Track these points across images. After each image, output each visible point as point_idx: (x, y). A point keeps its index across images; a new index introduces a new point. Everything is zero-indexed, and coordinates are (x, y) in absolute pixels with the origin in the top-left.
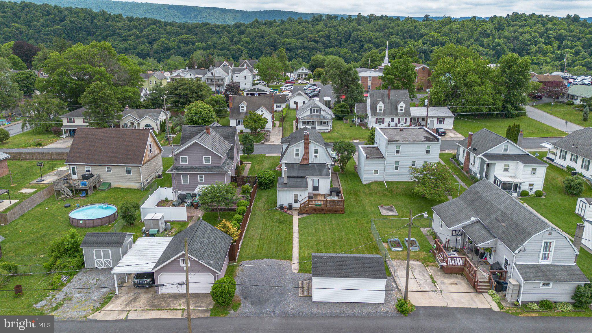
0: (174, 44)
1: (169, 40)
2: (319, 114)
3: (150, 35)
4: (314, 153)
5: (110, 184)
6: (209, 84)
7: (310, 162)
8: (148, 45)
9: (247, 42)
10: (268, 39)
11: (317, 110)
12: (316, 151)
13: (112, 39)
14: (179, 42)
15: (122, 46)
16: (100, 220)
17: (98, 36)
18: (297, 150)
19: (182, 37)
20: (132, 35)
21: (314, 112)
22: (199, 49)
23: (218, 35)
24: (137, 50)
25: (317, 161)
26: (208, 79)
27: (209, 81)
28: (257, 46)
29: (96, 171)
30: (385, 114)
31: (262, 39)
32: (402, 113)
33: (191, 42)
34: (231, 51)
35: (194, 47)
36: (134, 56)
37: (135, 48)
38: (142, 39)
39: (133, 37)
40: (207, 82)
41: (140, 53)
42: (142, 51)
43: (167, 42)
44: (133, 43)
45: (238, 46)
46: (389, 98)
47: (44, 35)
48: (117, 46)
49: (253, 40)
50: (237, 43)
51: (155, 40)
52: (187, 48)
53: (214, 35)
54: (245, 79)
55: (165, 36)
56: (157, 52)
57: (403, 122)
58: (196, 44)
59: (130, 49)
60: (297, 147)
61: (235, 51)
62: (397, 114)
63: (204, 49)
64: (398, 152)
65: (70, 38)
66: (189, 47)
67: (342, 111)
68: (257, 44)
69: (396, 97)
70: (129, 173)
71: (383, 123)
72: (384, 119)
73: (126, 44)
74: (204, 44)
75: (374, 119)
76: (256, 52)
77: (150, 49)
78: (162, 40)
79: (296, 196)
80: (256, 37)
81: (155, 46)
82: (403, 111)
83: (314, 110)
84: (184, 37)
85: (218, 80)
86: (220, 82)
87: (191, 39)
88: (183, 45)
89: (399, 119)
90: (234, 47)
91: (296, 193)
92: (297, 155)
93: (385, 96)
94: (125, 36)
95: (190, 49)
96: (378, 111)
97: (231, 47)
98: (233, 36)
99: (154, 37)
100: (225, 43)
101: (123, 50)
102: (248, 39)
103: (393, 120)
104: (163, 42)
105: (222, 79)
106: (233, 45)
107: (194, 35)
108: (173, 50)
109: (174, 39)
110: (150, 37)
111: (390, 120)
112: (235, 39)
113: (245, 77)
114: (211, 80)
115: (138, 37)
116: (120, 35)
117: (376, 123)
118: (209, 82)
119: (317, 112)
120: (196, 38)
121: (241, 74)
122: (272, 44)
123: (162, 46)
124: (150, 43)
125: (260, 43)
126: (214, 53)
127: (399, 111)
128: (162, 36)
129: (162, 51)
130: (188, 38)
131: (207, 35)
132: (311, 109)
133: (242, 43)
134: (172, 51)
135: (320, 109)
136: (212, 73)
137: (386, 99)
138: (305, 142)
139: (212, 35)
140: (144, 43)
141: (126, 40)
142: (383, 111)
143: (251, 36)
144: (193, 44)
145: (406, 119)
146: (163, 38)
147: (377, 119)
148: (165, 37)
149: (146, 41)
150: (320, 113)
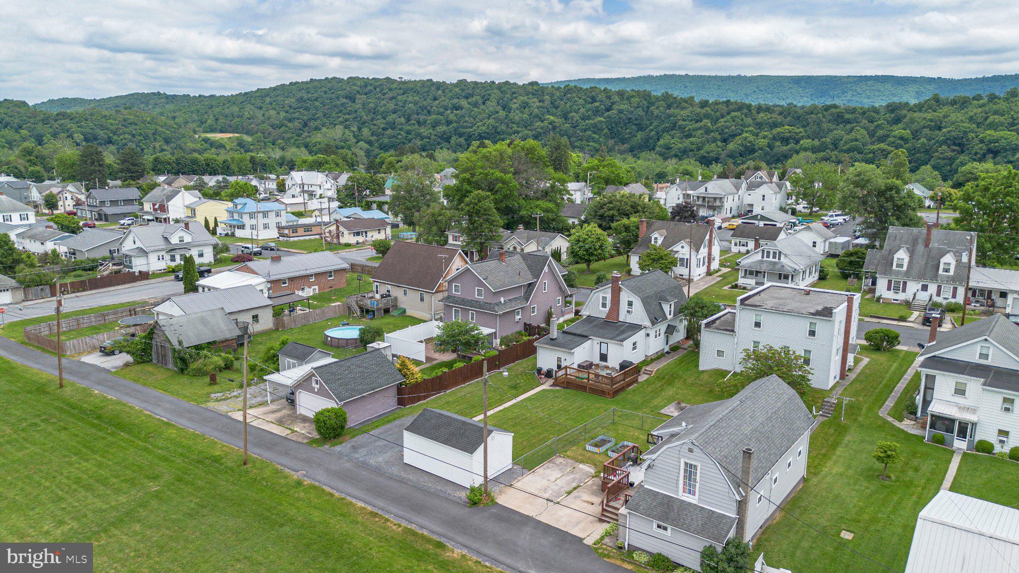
0: (763, 142)
1: (757, 135)
2: (777, 260)
3: (727, 127)
4: (627, 306)
5: (405, 310)
6: (699, 206)
7: (621, 319)
8: (719, 143)
9: (902, 138)
10: (949, 132)
11: (775, 253)
12: (630, 304)
13: (670, 135)
14: (774, 138)
15: (681, 145)
16: (345, 341)
17: (652, 130)
18: (604, 298)
19: (779, 129)
20: (700, 128)
21: (768, 257)
22: (806, 150)
23: (849, 126)
24: (701, 152)
25: (630, 319)
26: (698, 197)
27: (701, 200)
28: (923, 143)
29: (397, 292)
30: (907, 273)
31: (937, 132)
32: (948, 277)
33: (794, 139)
34: (866, 154)
35: (798, 147)
36: (692, 162)
37: (699, 149)
38: (713, 134)
39: (700, 132)
40: (697, 203)
41: (705, 156)
42: (708, 153)
43: (751, 138)
44: (699, 140)
45: (882, 146)
46: (927, 246)
47: (582, 130)
48: (673, 145)
49: (916, 134)
50: (882, 139)
51: (734, 136)
52: (785, 148)
53: (841, 126)
54: (763, 200)
55: (751, 128)
56: (731, 156)
57: (949, 295)
58: (801, 142)
59: (692, 150)
60: (604, 293)
61: (874, 153)
62: (935, 277)
63: (814, 150)
64: (758, 325)
65: (613, 135)
66: (789, 147)
67: (851, 263)
68: (923, 140)
69: (945, 244)
70: (422, 299)
71: (904, 290)
72: (905, 283)
73: (687, 143)
74: (816, 142)
75: (886, 282)
76: (918, 155)
77: (723, 150)
78: (745, 135)
79: (559, 359)
80: (924, 127)
81: (731, 146)
82: (952, 273)
83: (768, 253)
84: (782, 131)
85: (715, 199)
86: (718, 203)
87: (796, 133)
88: (778, 143)
89: (939, 287)
90: (875, 147)
91: (560, 355)
92: (604, 305)
93: (920, 241)
94: (689, 130)
95: (790, 150)
96: (894, 267)
97: (869, 147)
98: (878, 126)
99: (732, 131)
100: (856, 140)
101: (680, 152)
102: (907, 133)
103: (925, 288)
104: (746, 138)
105: (721, 198)
106: (872, 143)
107: (803, 126)
108: (760, 151)
109: (766, 133)
110: (727, 130)
111: (919, 286)
112: (880, 132)
113: (764, 196)
114: (704, 198)
115: (708, 131)
116: (682, 128)
117: (889, 289)
118: (700, 202)
119: (774, 257)
120: (806, 132)
121: (757, 190)
122: (957, 141)
123: (742, 145)
124: (725, 141)
125: (929, 140)
126: (831, 157)
127: (941, 272)
128: (746, 129)
129: (740, 154)
130: (790, 132)
131: (825, 126)
132: (763, 251)
133: (891, 139)
134: (757, 154)
135: (780, 252)
136: (706, 188)
137: (920, 248)
138: (612, 288)
139: (838, 125)
140: (715, 140)
141: (689, 136)
142: (905, 268)
143: (915, 126)
144: (797, 142)
145: (955, 289)
146: (747, 132)
147: (890, 282)
148: (751, 131)
149: (719, 137)
150: (779, 259)
